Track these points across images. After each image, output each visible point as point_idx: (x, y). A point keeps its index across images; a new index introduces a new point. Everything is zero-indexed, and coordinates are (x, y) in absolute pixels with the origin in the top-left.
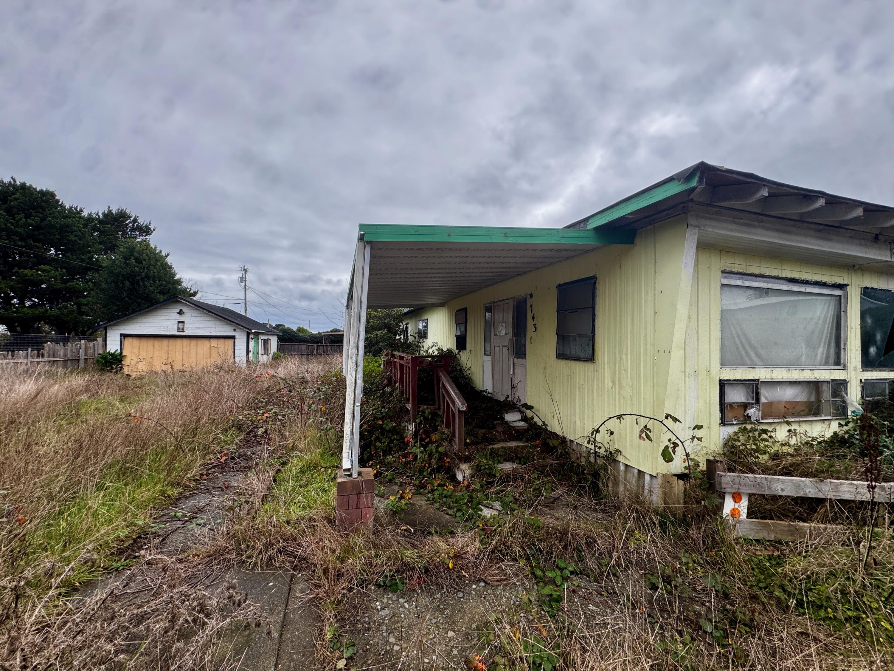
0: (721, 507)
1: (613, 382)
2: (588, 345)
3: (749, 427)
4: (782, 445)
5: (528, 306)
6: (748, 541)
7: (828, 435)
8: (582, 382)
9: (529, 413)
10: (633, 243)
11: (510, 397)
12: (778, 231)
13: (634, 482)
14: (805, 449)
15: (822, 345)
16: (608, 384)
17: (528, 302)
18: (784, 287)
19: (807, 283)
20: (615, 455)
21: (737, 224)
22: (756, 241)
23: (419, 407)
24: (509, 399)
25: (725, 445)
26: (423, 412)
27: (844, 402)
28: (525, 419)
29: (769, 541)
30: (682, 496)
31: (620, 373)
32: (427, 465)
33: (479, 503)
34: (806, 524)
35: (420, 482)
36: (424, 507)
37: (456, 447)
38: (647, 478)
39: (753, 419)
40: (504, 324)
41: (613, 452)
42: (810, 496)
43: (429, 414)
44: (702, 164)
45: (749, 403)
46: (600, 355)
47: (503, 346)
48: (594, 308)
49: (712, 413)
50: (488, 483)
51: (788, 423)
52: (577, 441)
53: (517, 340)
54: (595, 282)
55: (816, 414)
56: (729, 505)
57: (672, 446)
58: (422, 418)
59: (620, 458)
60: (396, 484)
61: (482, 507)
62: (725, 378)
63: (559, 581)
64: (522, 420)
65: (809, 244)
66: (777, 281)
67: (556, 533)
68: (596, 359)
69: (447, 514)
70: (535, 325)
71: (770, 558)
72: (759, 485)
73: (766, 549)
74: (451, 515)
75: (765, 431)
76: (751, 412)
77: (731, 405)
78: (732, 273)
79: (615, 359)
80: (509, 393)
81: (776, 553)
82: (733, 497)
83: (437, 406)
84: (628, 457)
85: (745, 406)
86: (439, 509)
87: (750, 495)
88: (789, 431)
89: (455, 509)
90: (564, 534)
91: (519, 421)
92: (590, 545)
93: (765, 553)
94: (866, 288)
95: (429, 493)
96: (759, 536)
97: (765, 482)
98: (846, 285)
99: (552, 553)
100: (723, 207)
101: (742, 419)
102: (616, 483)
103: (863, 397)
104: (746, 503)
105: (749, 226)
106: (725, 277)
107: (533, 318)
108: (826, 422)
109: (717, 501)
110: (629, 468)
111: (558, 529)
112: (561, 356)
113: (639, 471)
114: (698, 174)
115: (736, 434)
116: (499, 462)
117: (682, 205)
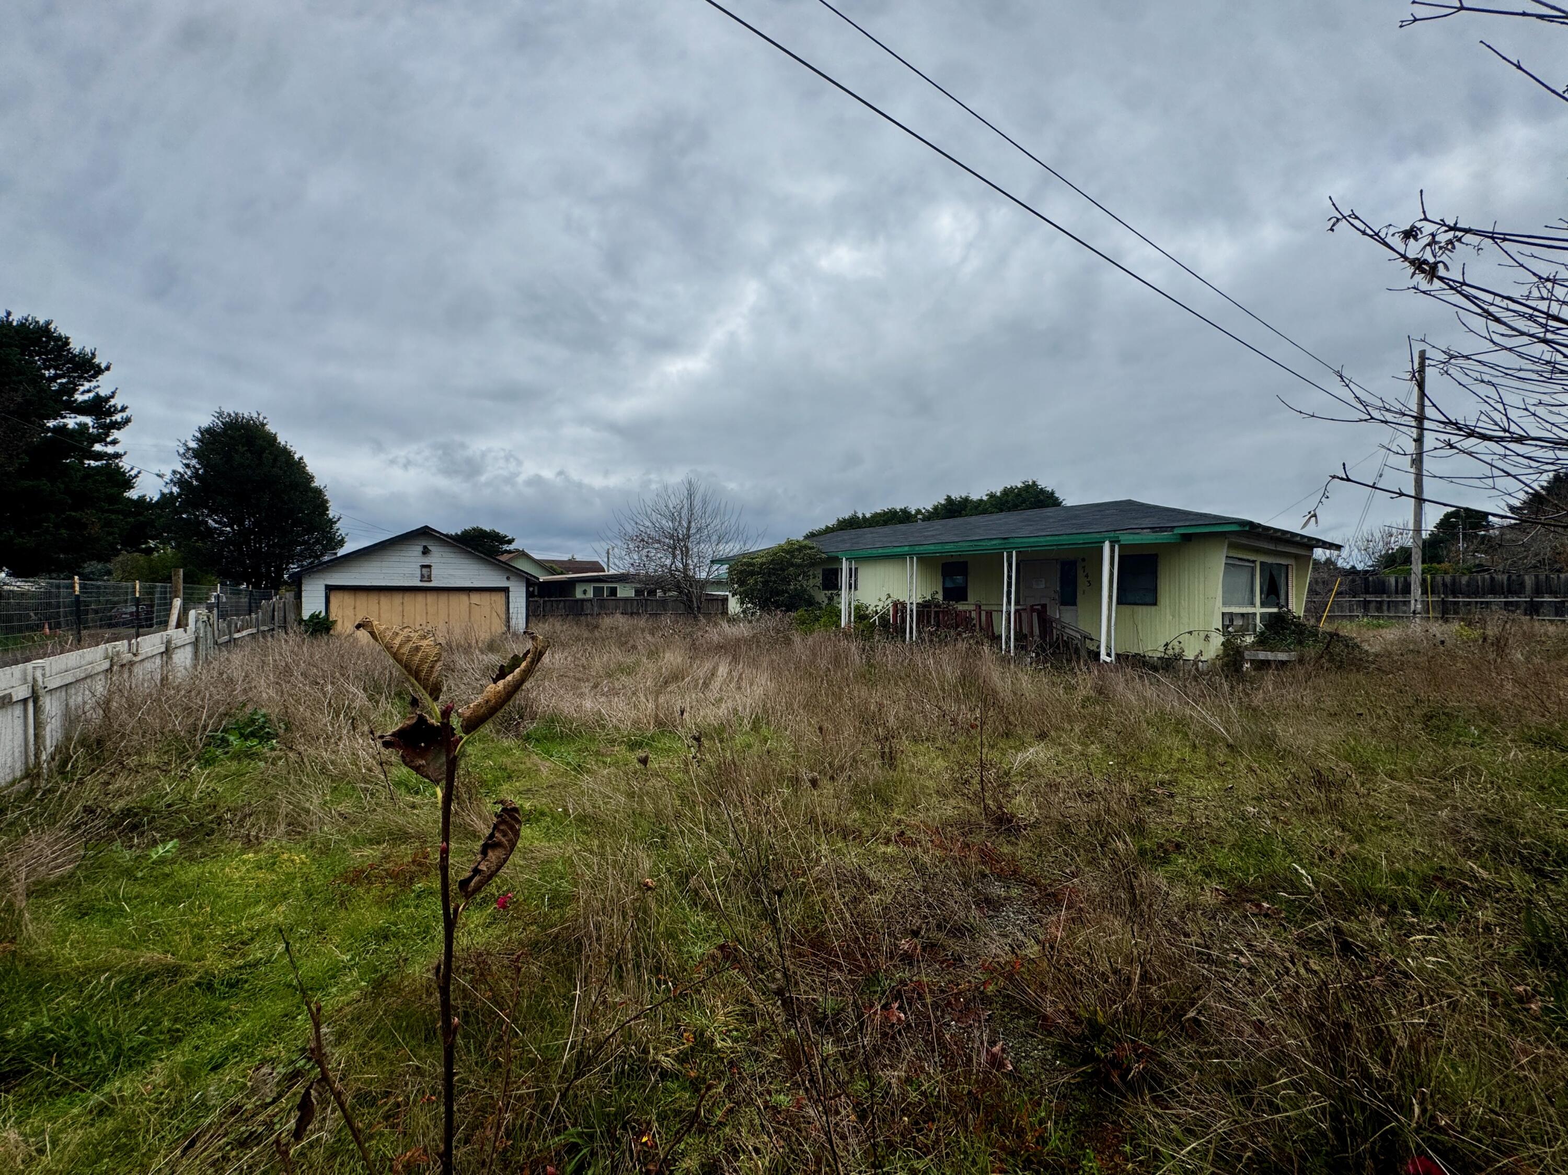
1: (1173, 616)
10: (1191, 541)
13: (1190, 668)
15: (1248, 593)
16: (1168, 617)
18: (1240, 563)
19: (1242, 560)
27: (1256, 623)
31: (1179, 610)
45: (1231, 625)
46: (1162, 601)
48: (1156, 574)
49: (1220, 631)
54: (1157, 558)
59: (1183, 657)
62: (1224, 612)
68: (1158, 603)
76: (1231, 629)
77: (1225, 625)
79: (1175, 603)
84: (1188, 655)
85: (1228, 626)
94: (1262, 561)
98: (1256, 561)
101: (1229, 632)
103: (1261, 621)
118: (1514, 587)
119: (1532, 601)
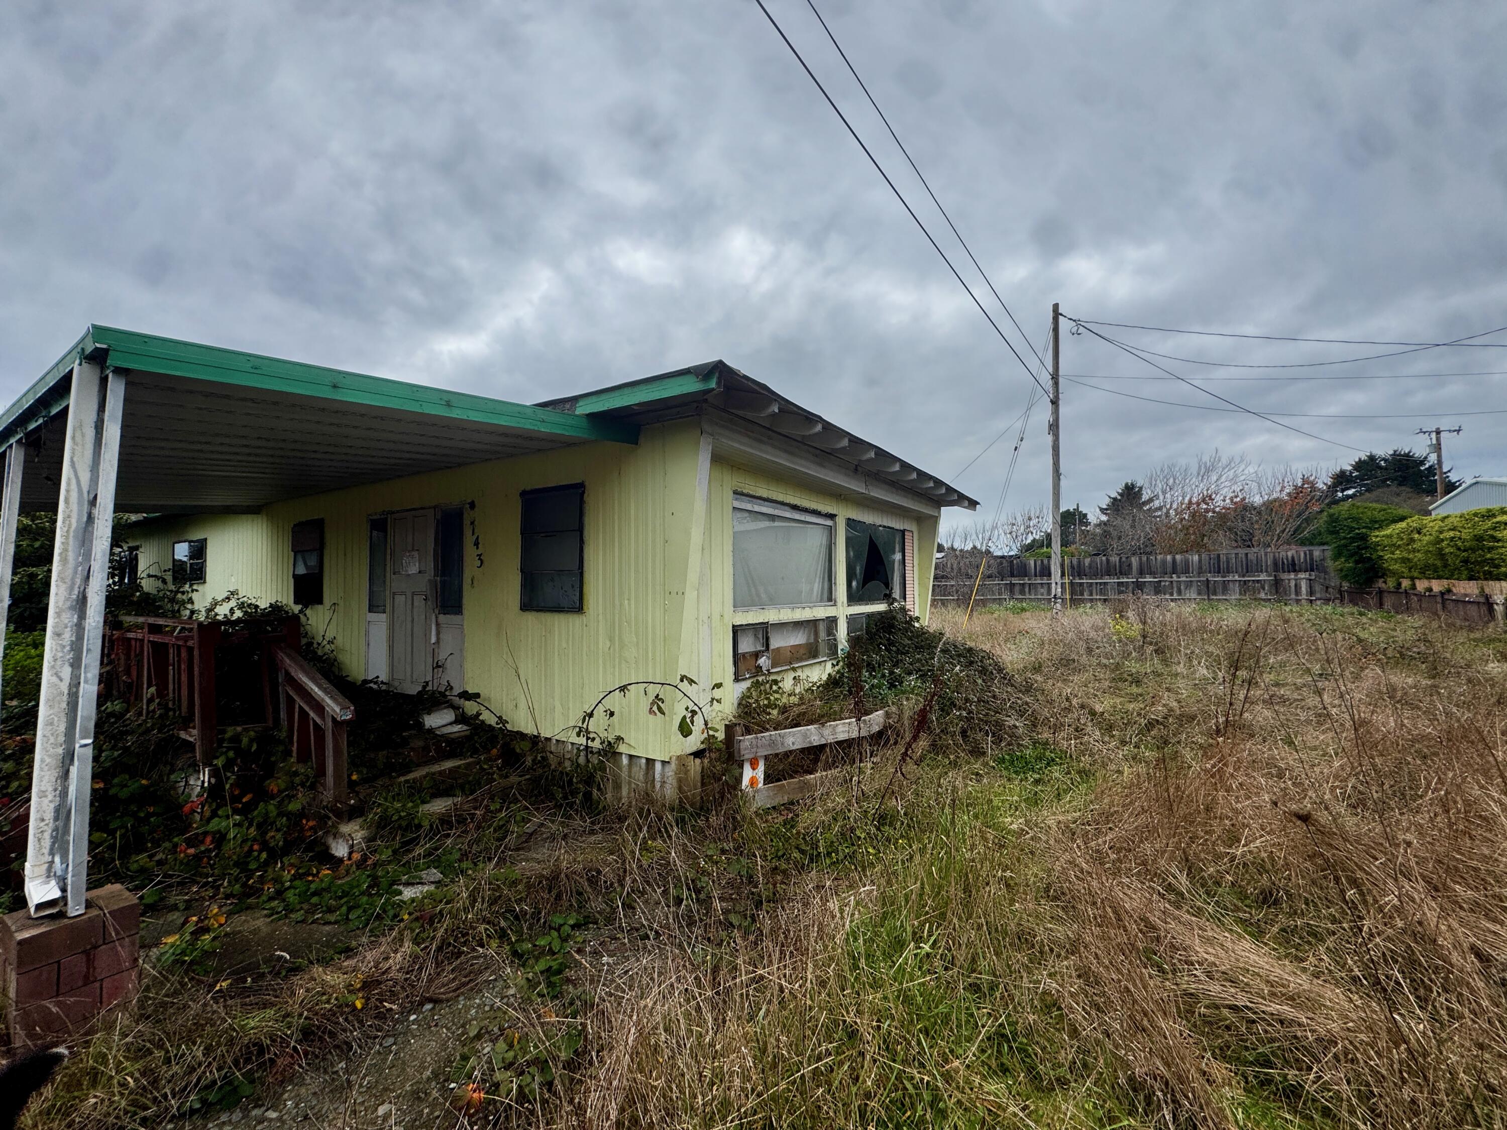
0: (739, 780)
1: (610, 641)
2: (573, 586)
3: (760, 679)
4: (790, 695)
5: (467, 522)
6: (767, 811)
7: (825, 677)
8: (564, 645)
9: (470, 707)
10: (637, 444)
11: (430, 683)
12: (786, 451)
13: (641, 778)
14: (808, 696)
15: (817, 580)
16: (603, 643)
17: (465, 516)
18: (788, 514)
19: (806, 510)
20: (616, 746)
21: (749, 437)
22: (768, 460)
23: (224, 732)
24: (429, 688)
25: (739, 704)
26: (236, 739)
27: (835, 640)
28: (462, 719)
29: (783, 805)
30: (699, 778)
31: (620, 626)
32: (256, 847)
33: (394, 883)
34: (812, 776)
35: (245, 885)
36: (265, 930)
37: (328, 795)
38: (658, 766)
39: (764, 669)
40: (416, 554)
41: (612, 742)
42: (815, 744)
43: (251, 741)
44: (721, 363)
45: (760, 651)
46: (591, 601)
47: (413, 594)
48: (581, 530)
49: (726, 668)
50: (404, 844)
51: (794, 669)
52: (556, 737)
53: (443, 583)
54: (584, 492)
55: (815, 656)
56: (748, 773)
57: (690, 715)
58: (231, 754)
59: (622, 748)
60: (175, 908)
61: (401, 887)
62: (738, 623)
63: (556, 946)
64: (456, 722)
65: (809, 469)
66: (782, 507)
67: (540, 882)
68: (585, 608)
69: (329, 923)
70: (479, 555)
71: (785, 823)
72: (772, 743)
73: (781, 814)
74: (336, 922)
75: (776, 682)
76: (763, 661)
77: (744, 655)
78: (742, 494)
79: (614, 607)
80: (429, 678)
81: (790, 815)
82: (751, 764)
83: (270, 723)
84: (632, 744)
85: (757, 655)
86: (303, 921)
87: (766, 758)
88: (795, 678)
89: (344, 909)
90: (554, 878)
91: (451, 724)
92: (593, 881)
93: (781, 819)
94: (849, 519)
95: (271, 899)
96: (775, 803)
97: (779, 738)
98: (835, 515)
99: (540, 913)
100: (737, 416)
101: (754, 671)
102: (617, 786)
103: (848, 634)
104: (763, 768)
105: (761, 441)
106: (736, 499)
107: (477, 544)
108: (823, 664)
109: (736, 772)
110: (634, 760)
111: (543, 876)
112: (526, 607)
113: (647, 759)
114: (717, 375)
115: (749, 689)
116: (424, 802)
117: (695, 405)
118: (1125, 569)
119: (1137, 581)
